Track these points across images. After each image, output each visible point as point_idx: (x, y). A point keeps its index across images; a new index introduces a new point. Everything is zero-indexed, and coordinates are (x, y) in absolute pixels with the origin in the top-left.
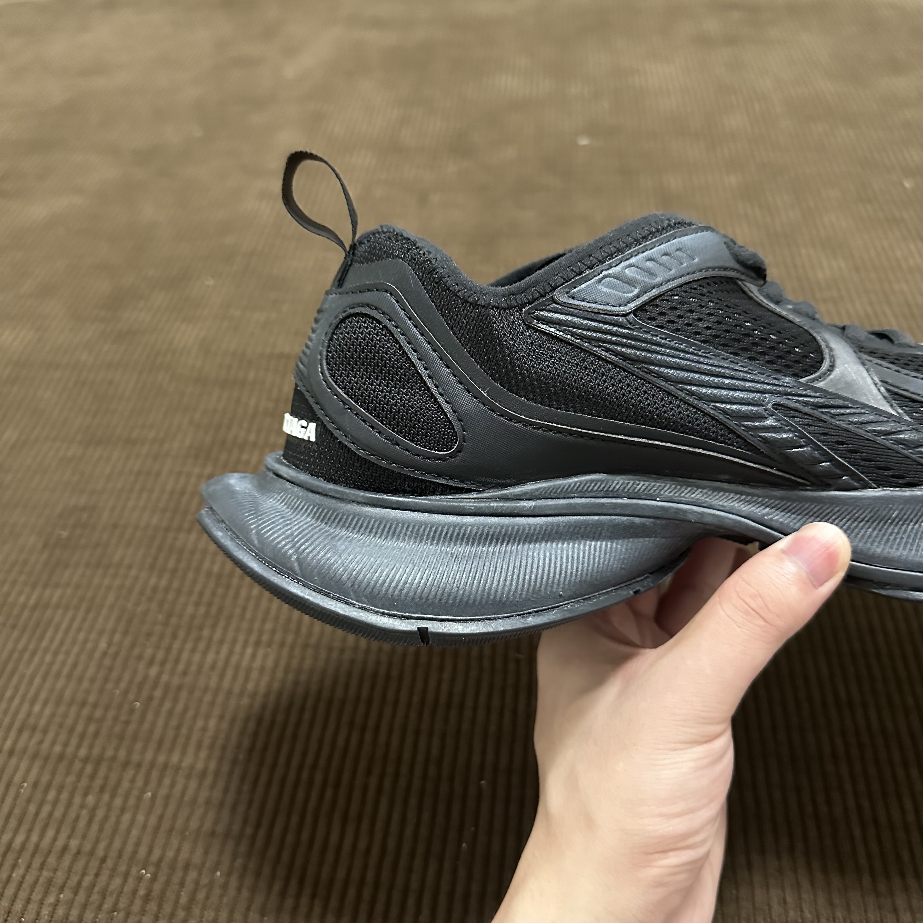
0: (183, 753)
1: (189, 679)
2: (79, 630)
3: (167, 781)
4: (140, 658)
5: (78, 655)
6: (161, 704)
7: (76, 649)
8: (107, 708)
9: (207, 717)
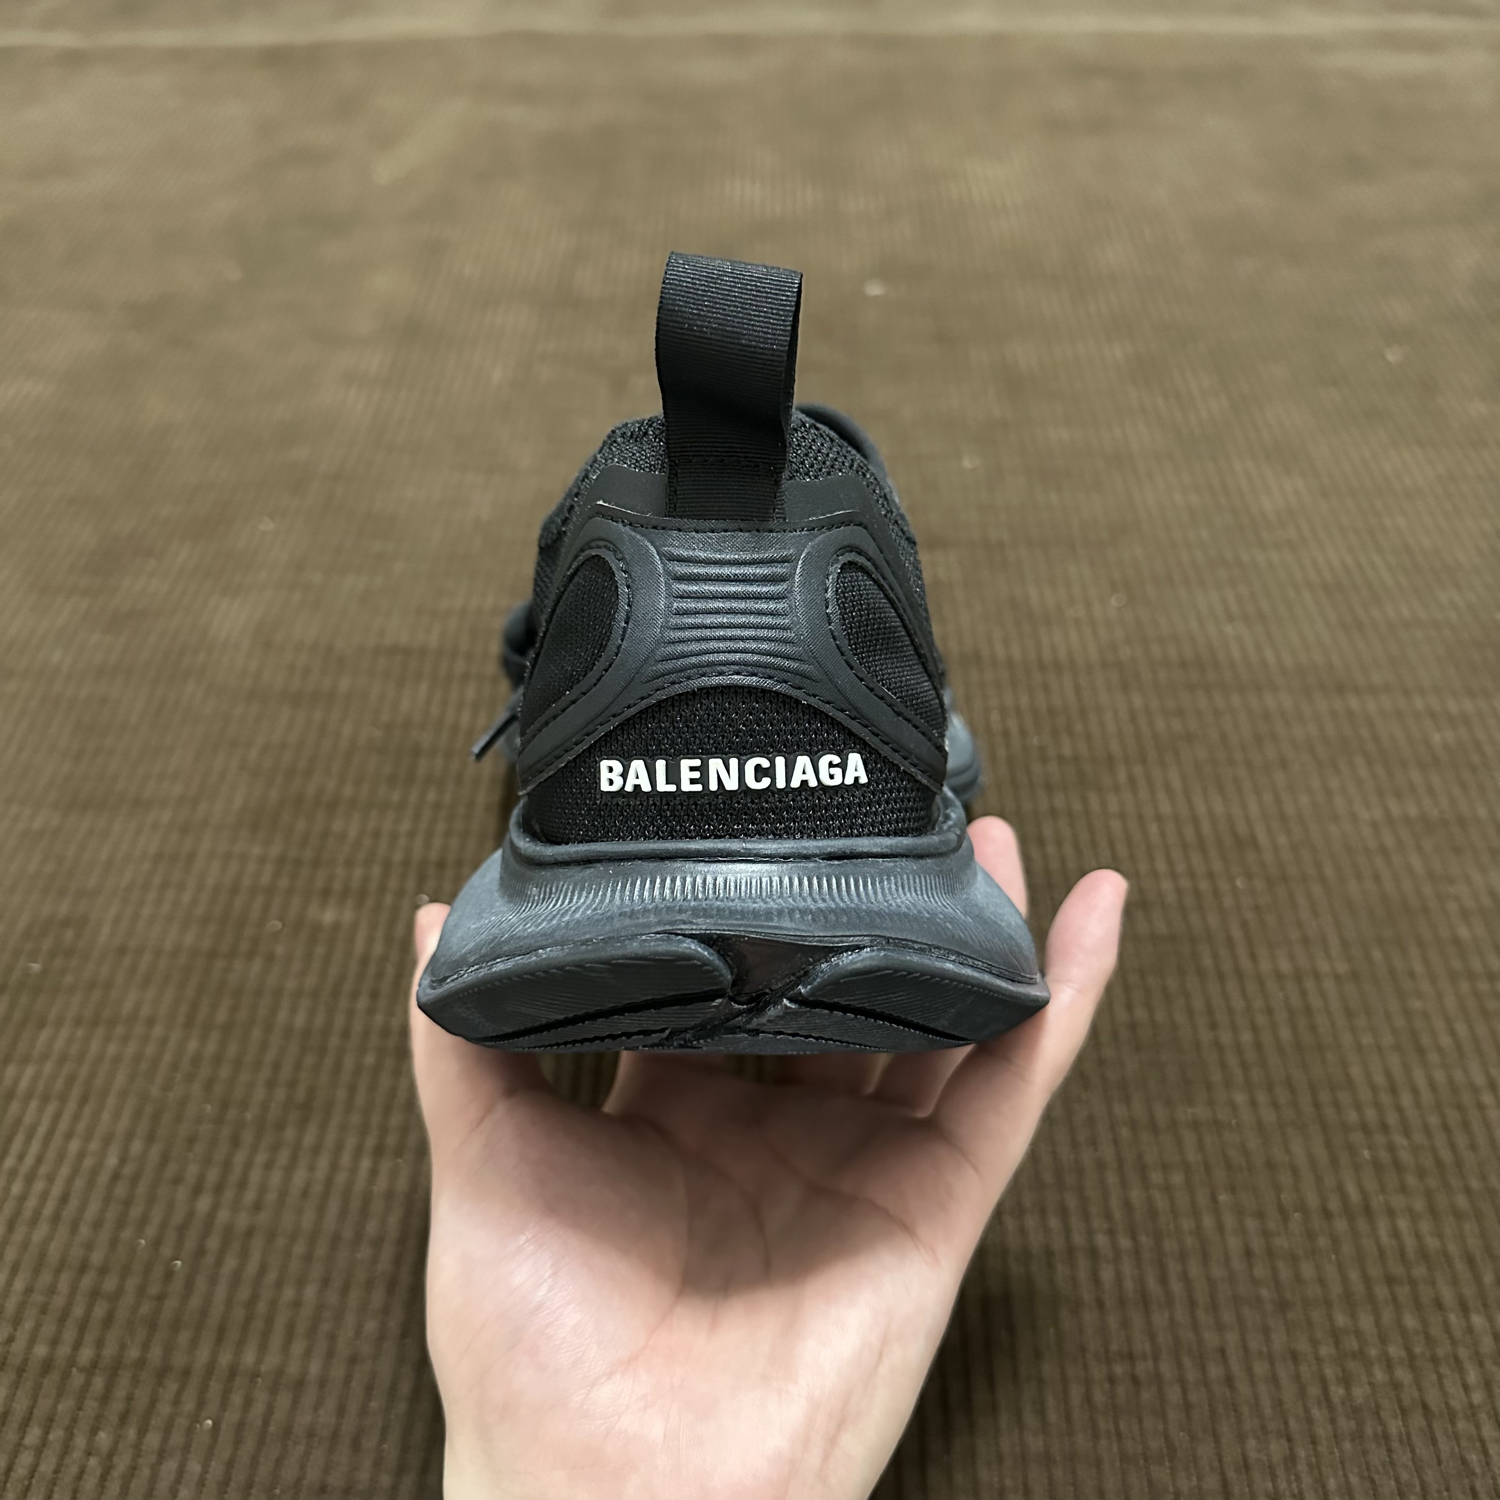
0: (263, 1348)
1: (263, 1218)
2: (69, 1136)
3: (237, 1399)
4: (177, 1180)
5: (70, 1180)
6: (219, 1262)
7: (65, 1171)
8: (125, 1272)
9: (301, 1283)
